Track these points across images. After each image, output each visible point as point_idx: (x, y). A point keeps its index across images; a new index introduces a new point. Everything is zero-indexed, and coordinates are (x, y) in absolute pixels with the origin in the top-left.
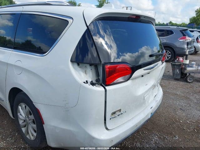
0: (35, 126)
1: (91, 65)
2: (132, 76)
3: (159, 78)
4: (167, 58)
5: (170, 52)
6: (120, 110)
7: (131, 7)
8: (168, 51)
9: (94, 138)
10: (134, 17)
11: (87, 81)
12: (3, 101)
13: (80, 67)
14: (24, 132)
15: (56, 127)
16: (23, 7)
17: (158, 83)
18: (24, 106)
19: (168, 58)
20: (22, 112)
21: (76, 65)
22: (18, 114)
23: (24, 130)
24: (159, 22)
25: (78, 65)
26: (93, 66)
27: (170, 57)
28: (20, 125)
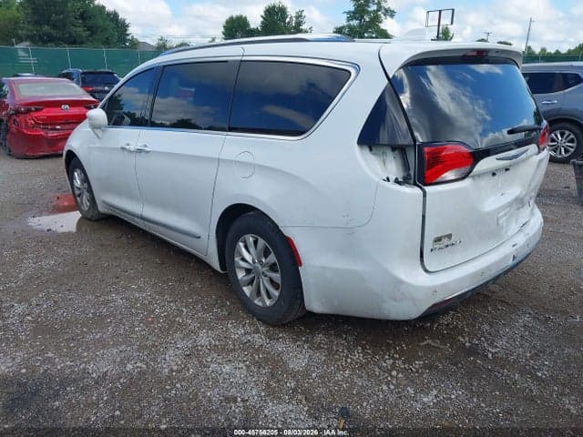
0: (277, 277)
1: (394, 149)
2: (475, 170)
3: (533, 186)
4: (563, 153)
5: (572, 136)
6: (449, 236)
7: (453, 10)
8: (567, 133)
9: (401, 282)
10: (475, 54)
11: (388, 178)
12: (199, 237)
13: (374, 154)
14: (248, 295)
15: (324, 268)
16: (243, 46)
17: (531, 198)
18: (251, 239)
19: (566, 151)
20: (247, 254)
21: (366, 150)
22: (236, 259)
23: (247, 290)
24: (544, 50)
25: (371, 150)
26: (397, 152)
27: (572, 150)
28: (238, 280)
